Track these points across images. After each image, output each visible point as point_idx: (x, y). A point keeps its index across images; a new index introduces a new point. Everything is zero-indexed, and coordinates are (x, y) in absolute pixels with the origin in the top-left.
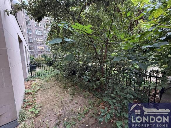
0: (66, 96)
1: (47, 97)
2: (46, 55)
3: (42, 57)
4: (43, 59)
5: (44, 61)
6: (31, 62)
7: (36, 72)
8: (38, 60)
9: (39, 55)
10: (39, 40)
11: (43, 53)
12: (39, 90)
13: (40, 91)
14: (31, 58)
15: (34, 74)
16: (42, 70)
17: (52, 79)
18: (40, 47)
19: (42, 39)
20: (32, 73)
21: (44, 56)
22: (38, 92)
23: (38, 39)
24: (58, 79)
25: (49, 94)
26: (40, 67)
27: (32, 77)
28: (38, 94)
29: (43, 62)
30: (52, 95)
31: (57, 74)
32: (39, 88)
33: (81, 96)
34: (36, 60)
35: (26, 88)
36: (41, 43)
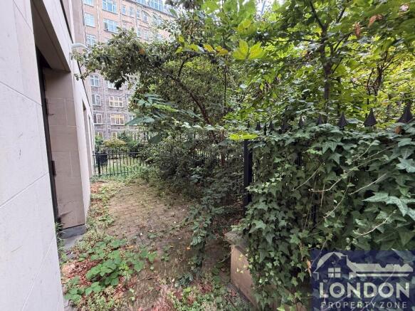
0: (158, 206)
1: (126, 206)
2: (128, 135)
3: (119, 138)
4: (122, 142)
5: (123, 148)
6: (98, 149)
7: (108, 167)
8: (112, 145)
9: (114, 135)
10: (114, 101)
11: (122, 130)
12: (113, 196)
13: (114, 198)
14: (96, 139)
15: (103, 171)
16: (119, 164)
17: (136, 181)
18: (115, 117)
19: (120, 99)
20: (101, 169)
21: (124, 136)
22: (112, 200)
23: (112, 99)
24: (148, 181)
25: (130, 202)
26: (116, 158)
27: (100, 176)
28: (113, 202)
29: (122, 150)
30: (134, 205)
31: (147, 172)
32: (113, 193)
33: (183, 208)
34: (108, 144)
35: (92, 192)
36: (119, 106)
